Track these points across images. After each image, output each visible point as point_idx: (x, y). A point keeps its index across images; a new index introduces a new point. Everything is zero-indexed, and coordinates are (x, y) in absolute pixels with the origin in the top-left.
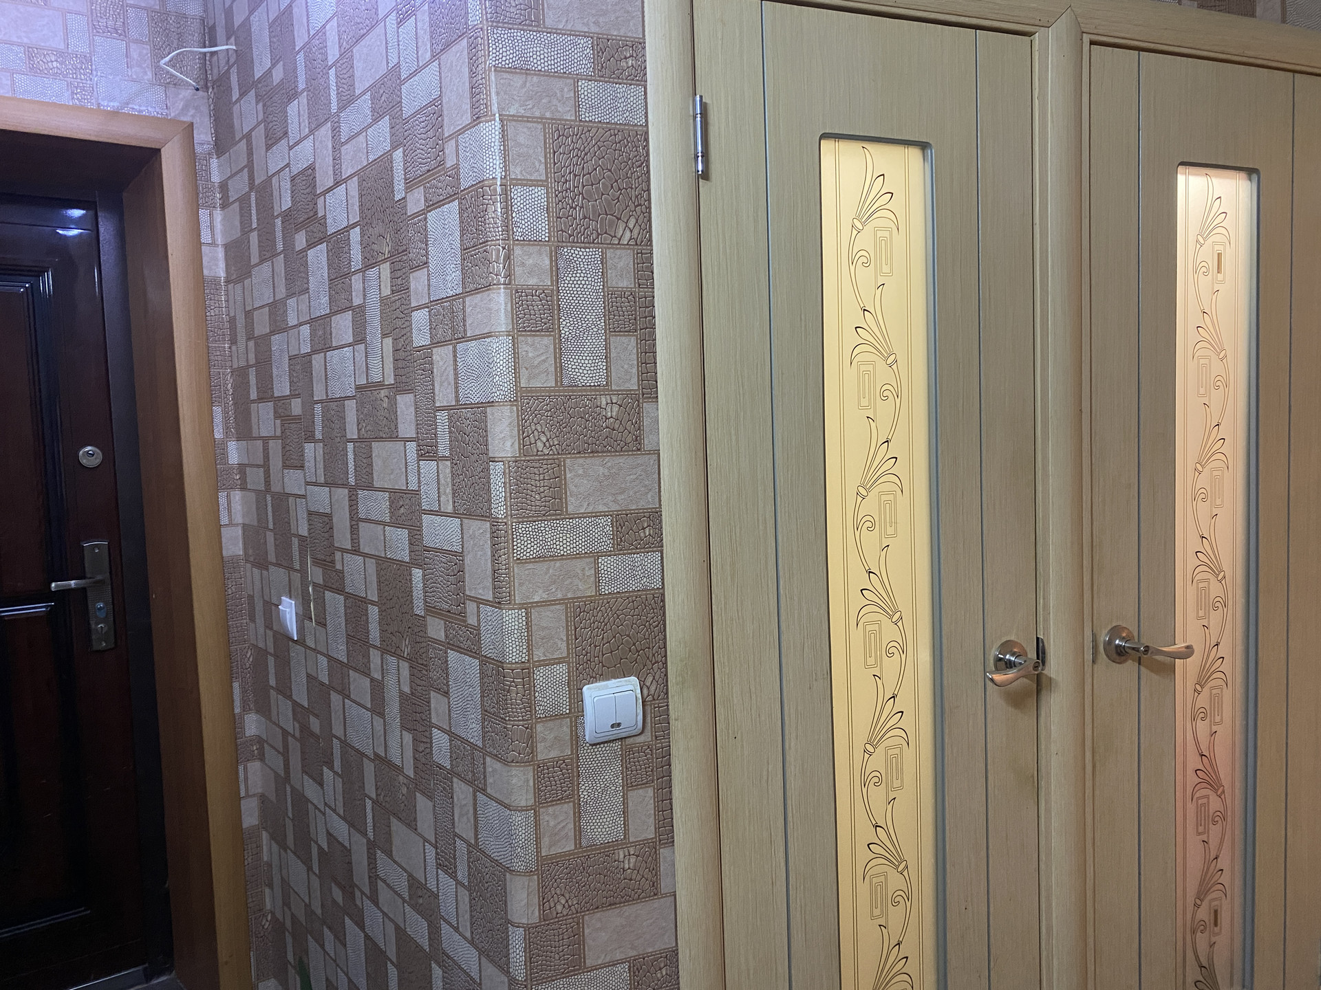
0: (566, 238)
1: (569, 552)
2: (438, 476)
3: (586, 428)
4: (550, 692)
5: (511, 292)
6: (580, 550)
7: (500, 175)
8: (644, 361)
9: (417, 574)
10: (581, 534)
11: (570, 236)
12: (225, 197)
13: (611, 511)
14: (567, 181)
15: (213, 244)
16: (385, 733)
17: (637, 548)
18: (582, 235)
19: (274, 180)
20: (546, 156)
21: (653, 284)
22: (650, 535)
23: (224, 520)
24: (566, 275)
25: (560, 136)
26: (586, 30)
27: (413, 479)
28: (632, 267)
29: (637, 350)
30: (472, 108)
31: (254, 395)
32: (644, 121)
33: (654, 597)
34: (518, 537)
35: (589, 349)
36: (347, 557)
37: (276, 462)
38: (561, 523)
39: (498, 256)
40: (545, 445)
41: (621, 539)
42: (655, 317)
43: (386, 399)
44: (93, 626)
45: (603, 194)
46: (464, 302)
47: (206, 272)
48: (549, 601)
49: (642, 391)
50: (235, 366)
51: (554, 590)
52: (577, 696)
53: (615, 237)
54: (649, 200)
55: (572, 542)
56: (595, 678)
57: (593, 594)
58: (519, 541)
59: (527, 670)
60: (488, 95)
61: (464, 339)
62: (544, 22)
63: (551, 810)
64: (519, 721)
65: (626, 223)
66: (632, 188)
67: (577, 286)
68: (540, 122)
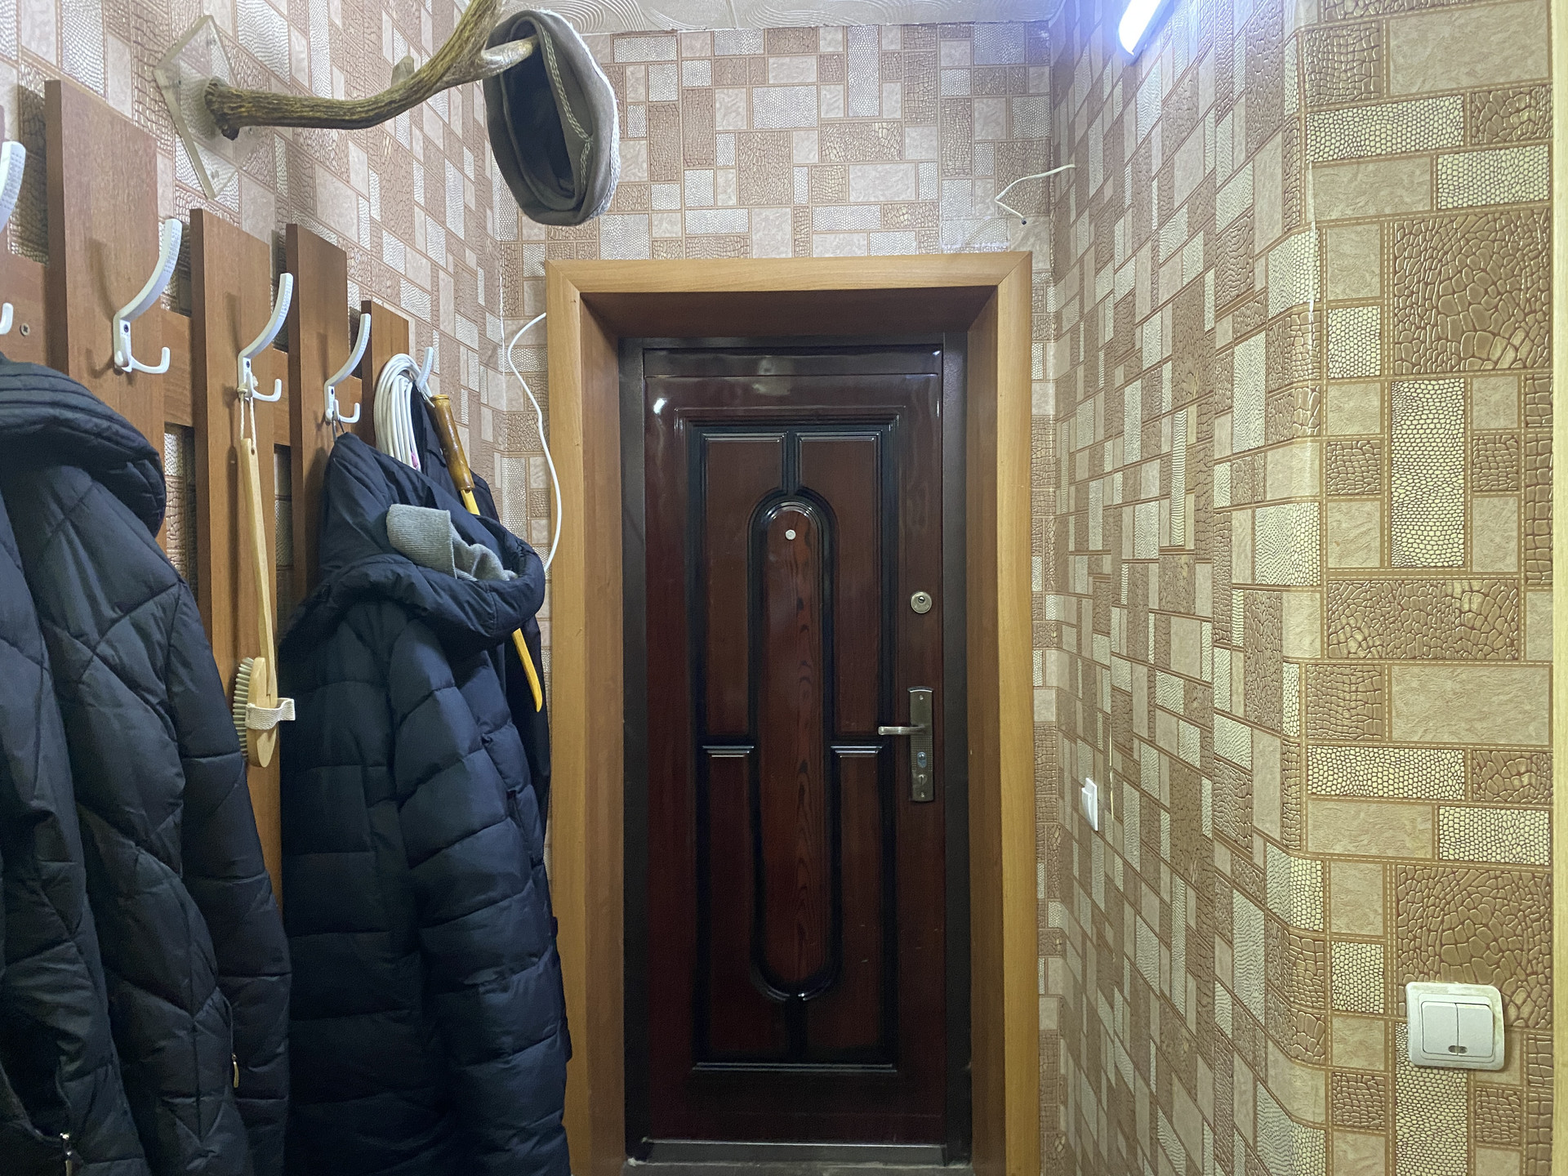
0: (1407, 369)
1: (1391, 793)
2: (1231, 669)
3: (1426, 624)
4: (1356, 979)
5: (1321, 444)
6: (1410, 793)
7: (1313, 298)
8: (1529, 532)
9: (1207, 784)
10: (1412, 771)
11: (1414, 365)
12: (1059, 328)
13: (1464, 744)
14: (1413, 293)
15: (1045, 380)
16: (1171, 969)
17: (1506, 801)
18: (1433, 363)
19: (1100, 307)
20: (1382, 264)
21: (1550, 421)
22: (1530, 784)
23: (1038, 680)
24: (1405, 418)
25: (1405, 235)
26: (1455, 86)
27: (1207, 668)
28: (1516, 399)
29: (1519, 517)
30: (1283, 217)
31: (1072, 547)
32: (1546, 193)
33: (1534, 877)
34: (1315, 765)
35: (1436, 516)
36: (1144, 746)
37: (1087, 625)
38: (1381, 752)
39: (1305, 401)
40: (1360, 645)
41: (1479, 785)
42: (1552, 469)
43: (1185, 567)
44: (914, 775)
45: (1470, 304)
46: (1266, 457)
47: (1034, 411)
48: (1357, 856)
49: (1525, 575)
50: (1058, 513)
51: (1365, 842)
52: (1398, 993)
53: (1489, 359)
54: (1550, 303)
55: (1396, 780)
56: (1428, 974)
57: (1428, 857)
58: (1316, 770)
59: (1321, 943)
60: (1303, 199)
61: (1262, 503)
62: (1388, 90)
63: (1350, 1137)
64: (1306, 1006)
65: (1509, 339)
66: (1520, 290)
67: (1421, 431)
68: (1375, 223)
